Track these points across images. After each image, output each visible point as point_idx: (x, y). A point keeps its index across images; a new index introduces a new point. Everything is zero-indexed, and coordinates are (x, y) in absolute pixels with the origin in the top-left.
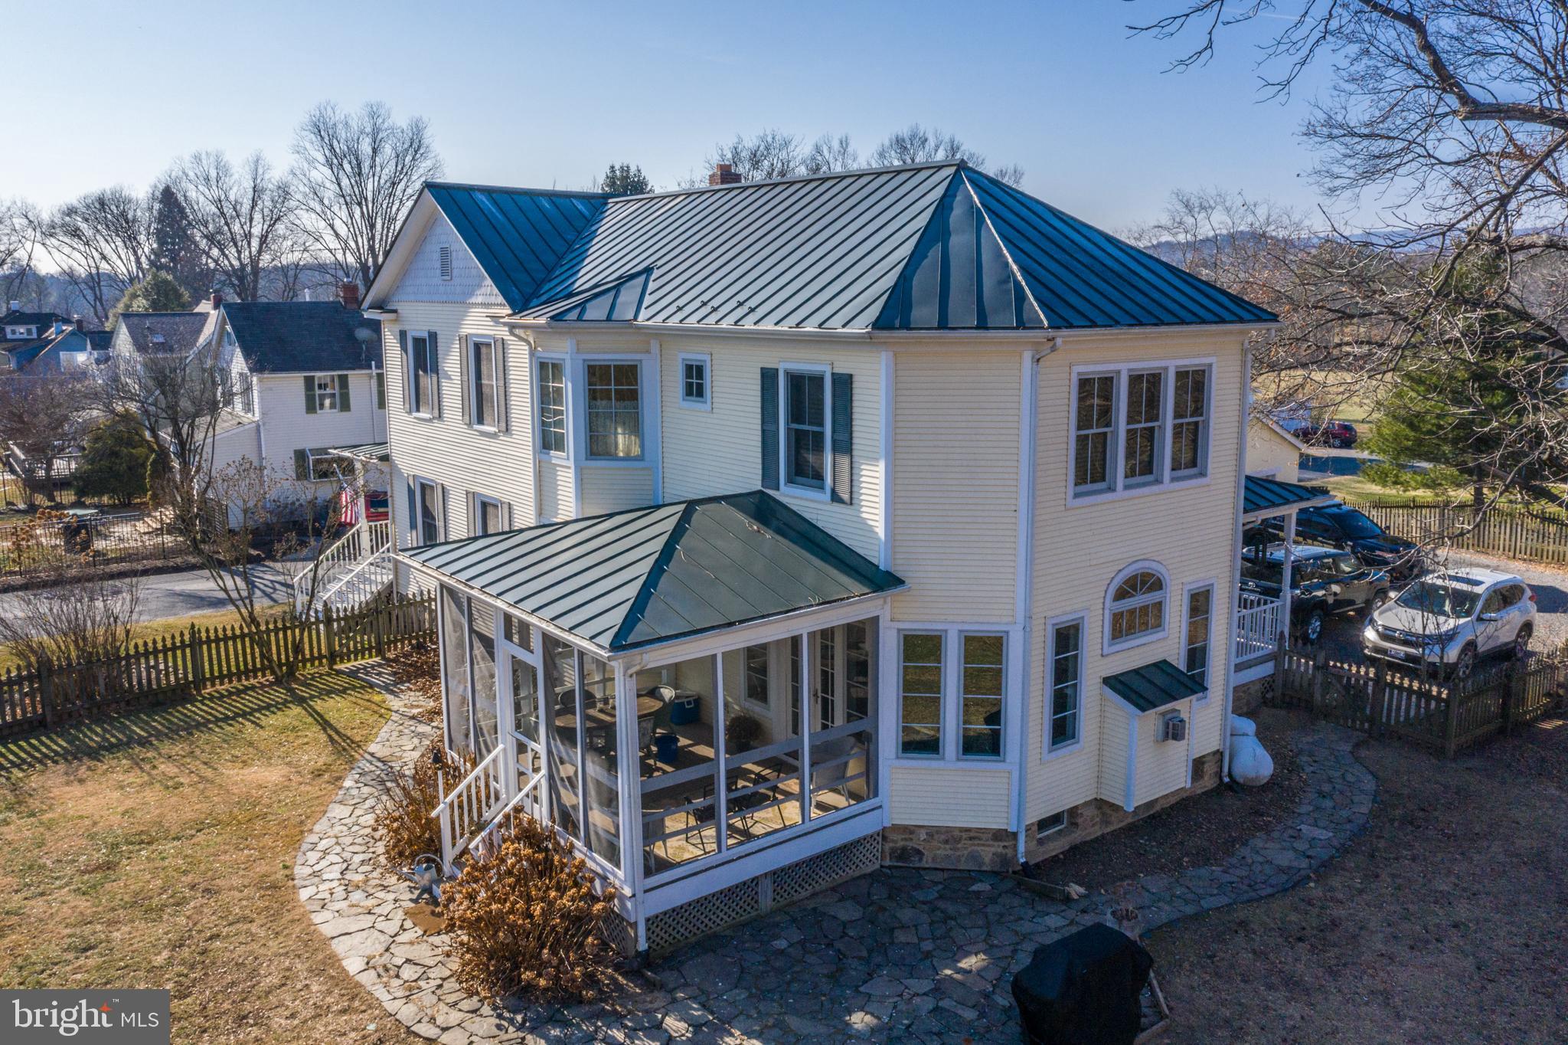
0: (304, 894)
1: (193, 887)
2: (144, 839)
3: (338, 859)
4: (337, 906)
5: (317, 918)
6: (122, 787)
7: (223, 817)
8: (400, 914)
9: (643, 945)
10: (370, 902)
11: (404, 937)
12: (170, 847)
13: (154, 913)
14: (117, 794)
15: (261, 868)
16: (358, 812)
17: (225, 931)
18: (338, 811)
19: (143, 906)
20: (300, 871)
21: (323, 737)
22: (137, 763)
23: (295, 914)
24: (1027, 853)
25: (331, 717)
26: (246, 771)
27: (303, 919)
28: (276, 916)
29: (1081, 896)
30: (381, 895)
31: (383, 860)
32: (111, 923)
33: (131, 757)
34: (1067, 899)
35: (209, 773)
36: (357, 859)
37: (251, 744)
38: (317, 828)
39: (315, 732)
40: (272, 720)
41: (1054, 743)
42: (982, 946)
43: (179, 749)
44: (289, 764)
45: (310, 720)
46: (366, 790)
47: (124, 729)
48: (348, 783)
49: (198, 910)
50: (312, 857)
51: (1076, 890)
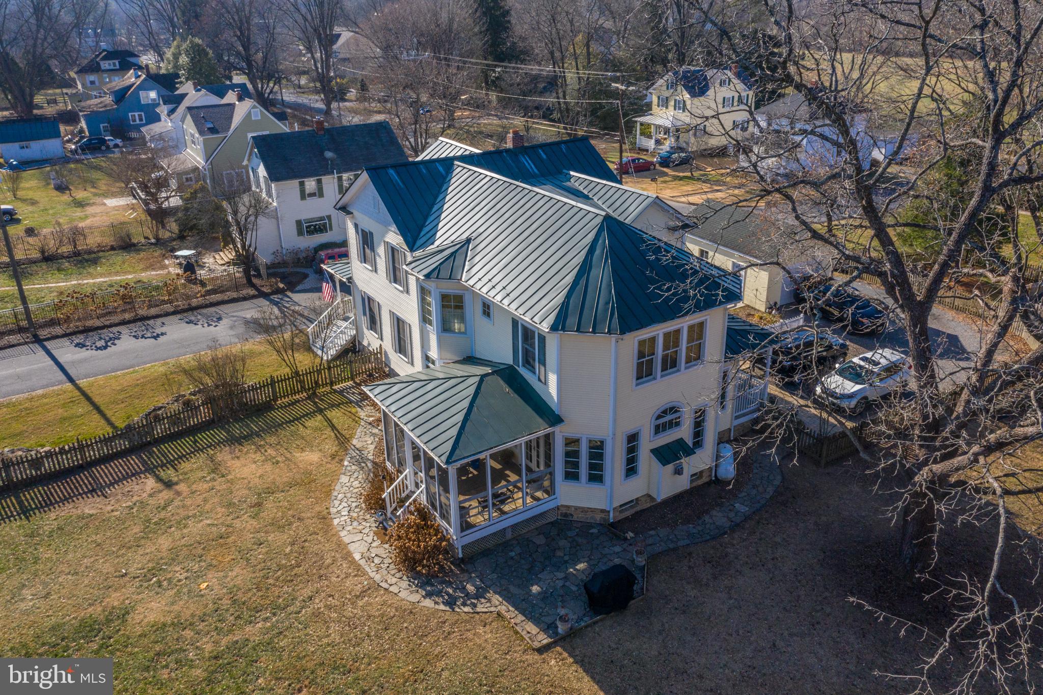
0: (336, 522)
1: (293, 516)
2: (270, 491)
3: (346, 505)
4: (350, 528)
5: (342, 534)
6: (255, 462)
7: (299, 481)
8: (372, 534)
9: (460, 555)
10: (361, 527)
11: (374, 545)
12: (280, 495)
13: (281, 528)
14: (254, 466)
15: (318, 509)
16: (352, 480)
17: (309, 538)
18: (344, 479)
19: (278, 526)
20: (333, 510)
21: (333, 434)
22: (259, 448)
23: (333, 532)
24: (614, 517)
25: (335, 421)
26: (303, 454)
27: (336, 534)
28: (326, 532)
29: (632, 538)
30: (364, 523)
31: (363, 505)
32: (266, 532)
33: (254, 444)
34: (626, 539)
35: (288, 455)
36: (354, 505)
37: (303, 438)
38: (337, 488)
39: (329, 432)
40: (310, 423)
41: (627, 476)
42: (586, 559)
43: (273, 440)
44: (320, 450)
45: (326, 423)
46: (353, 467)
47: (248, 426)
48: (346, 463)
49: (297, 527)
50: (337, 503)
51: (630, 535)
